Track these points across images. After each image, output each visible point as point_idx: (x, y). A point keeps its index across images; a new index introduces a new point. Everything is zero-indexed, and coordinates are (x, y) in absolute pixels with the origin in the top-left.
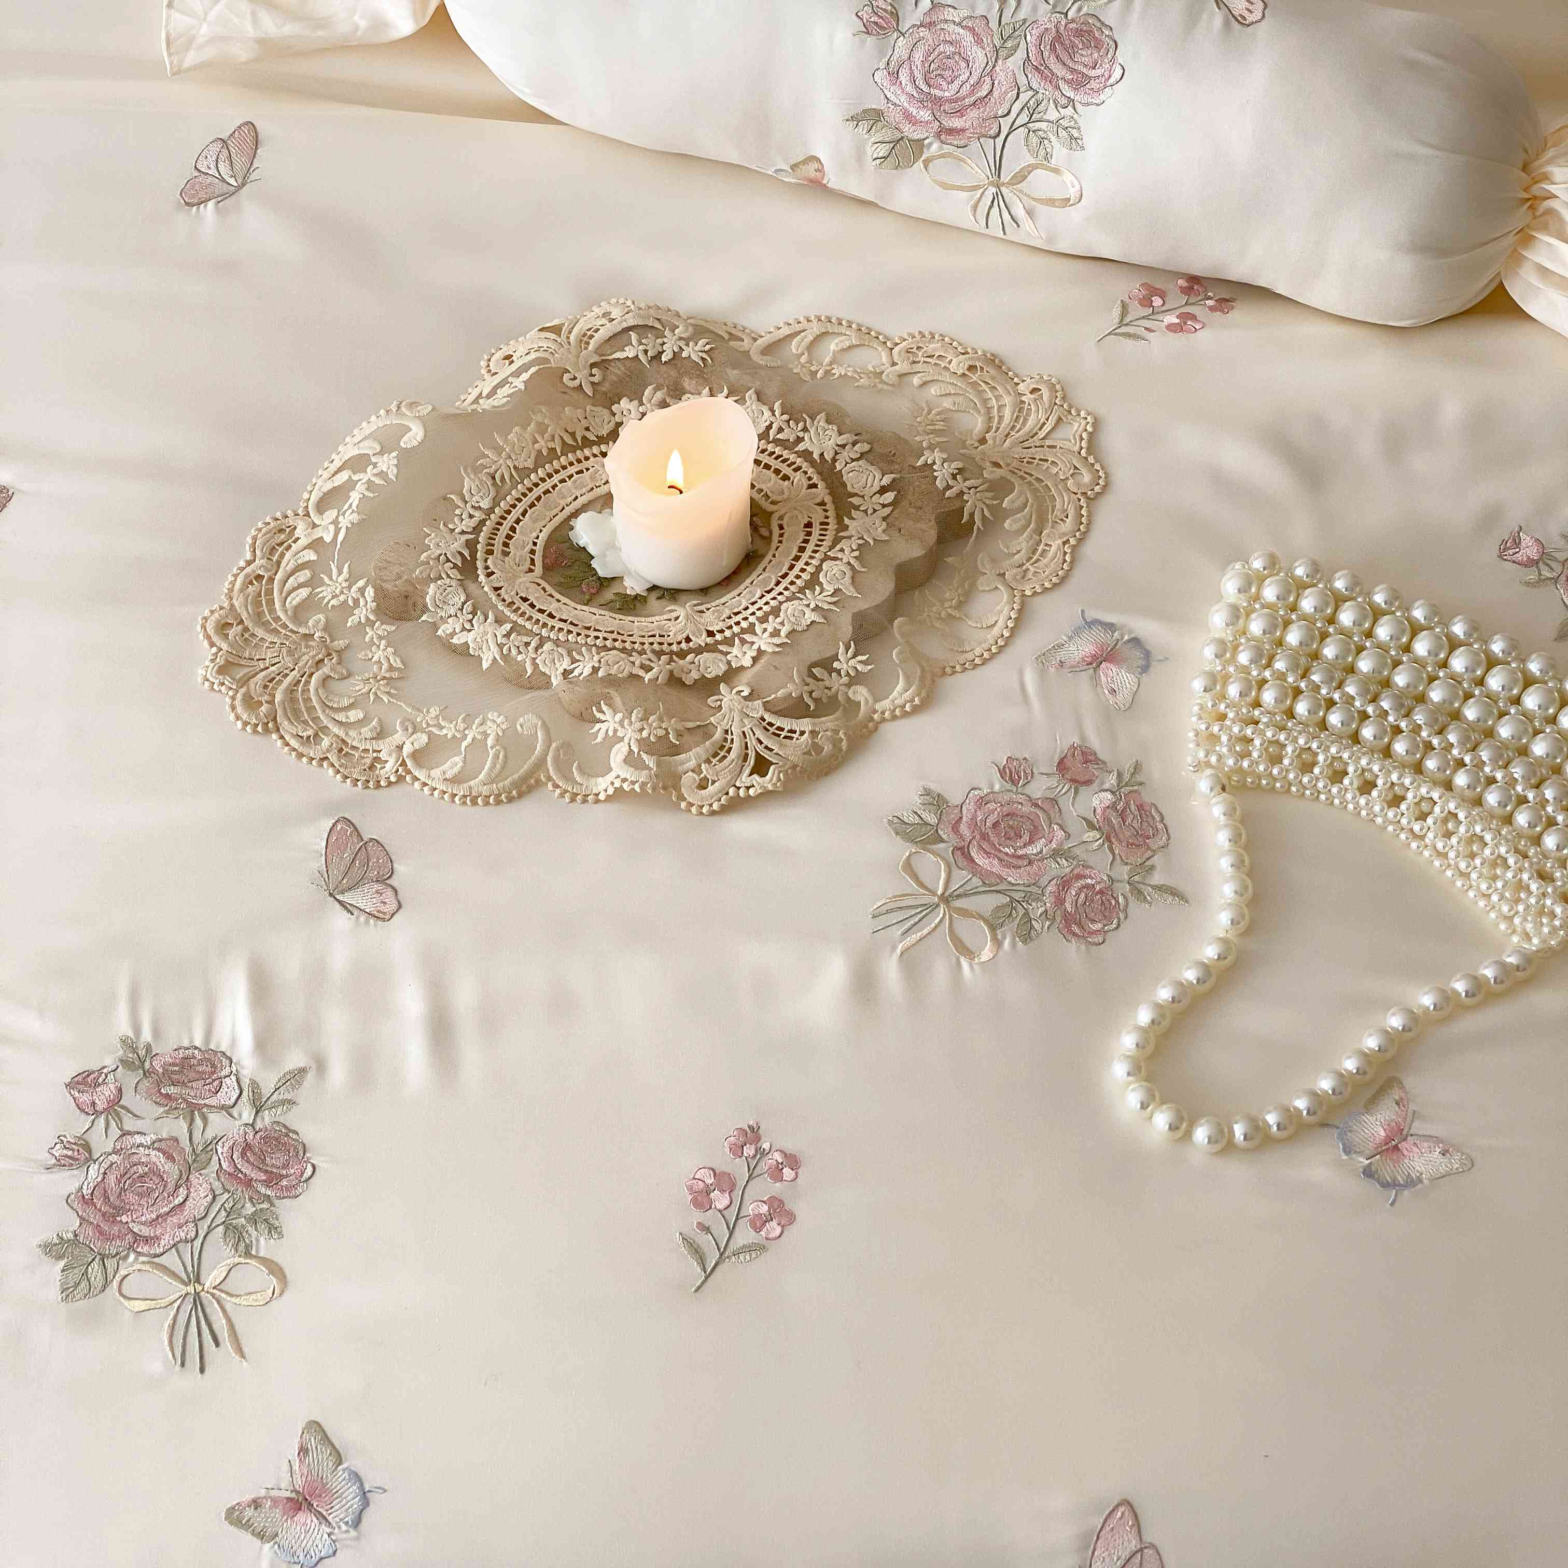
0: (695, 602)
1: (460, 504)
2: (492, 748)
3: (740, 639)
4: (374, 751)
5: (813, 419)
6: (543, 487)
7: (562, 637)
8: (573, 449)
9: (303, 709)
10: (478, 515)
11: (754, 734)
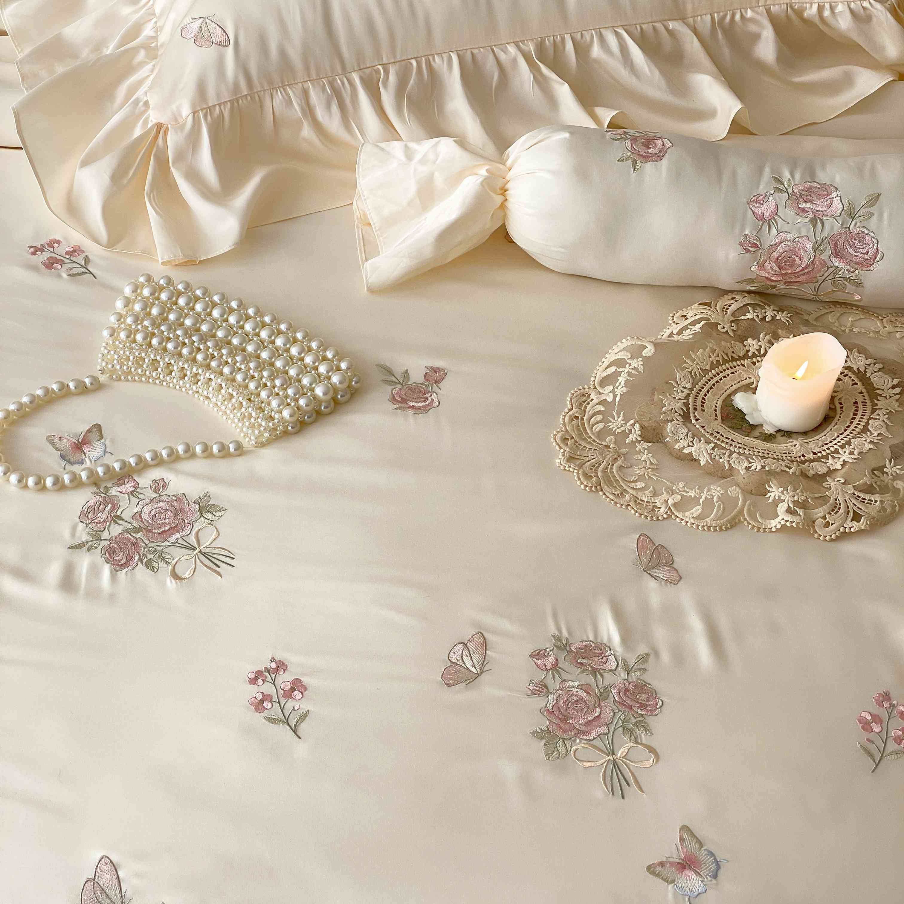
0: (802, 438)
1: (676, 385)
2: (716, 502)
3: (831, 456)
4: (653, 503)
5: (851, 351)
6: (715, 379)
7: (741, 451)
8: (728, 362)
9: (613, 481)
10: (686, 391)
11: (851, 501)
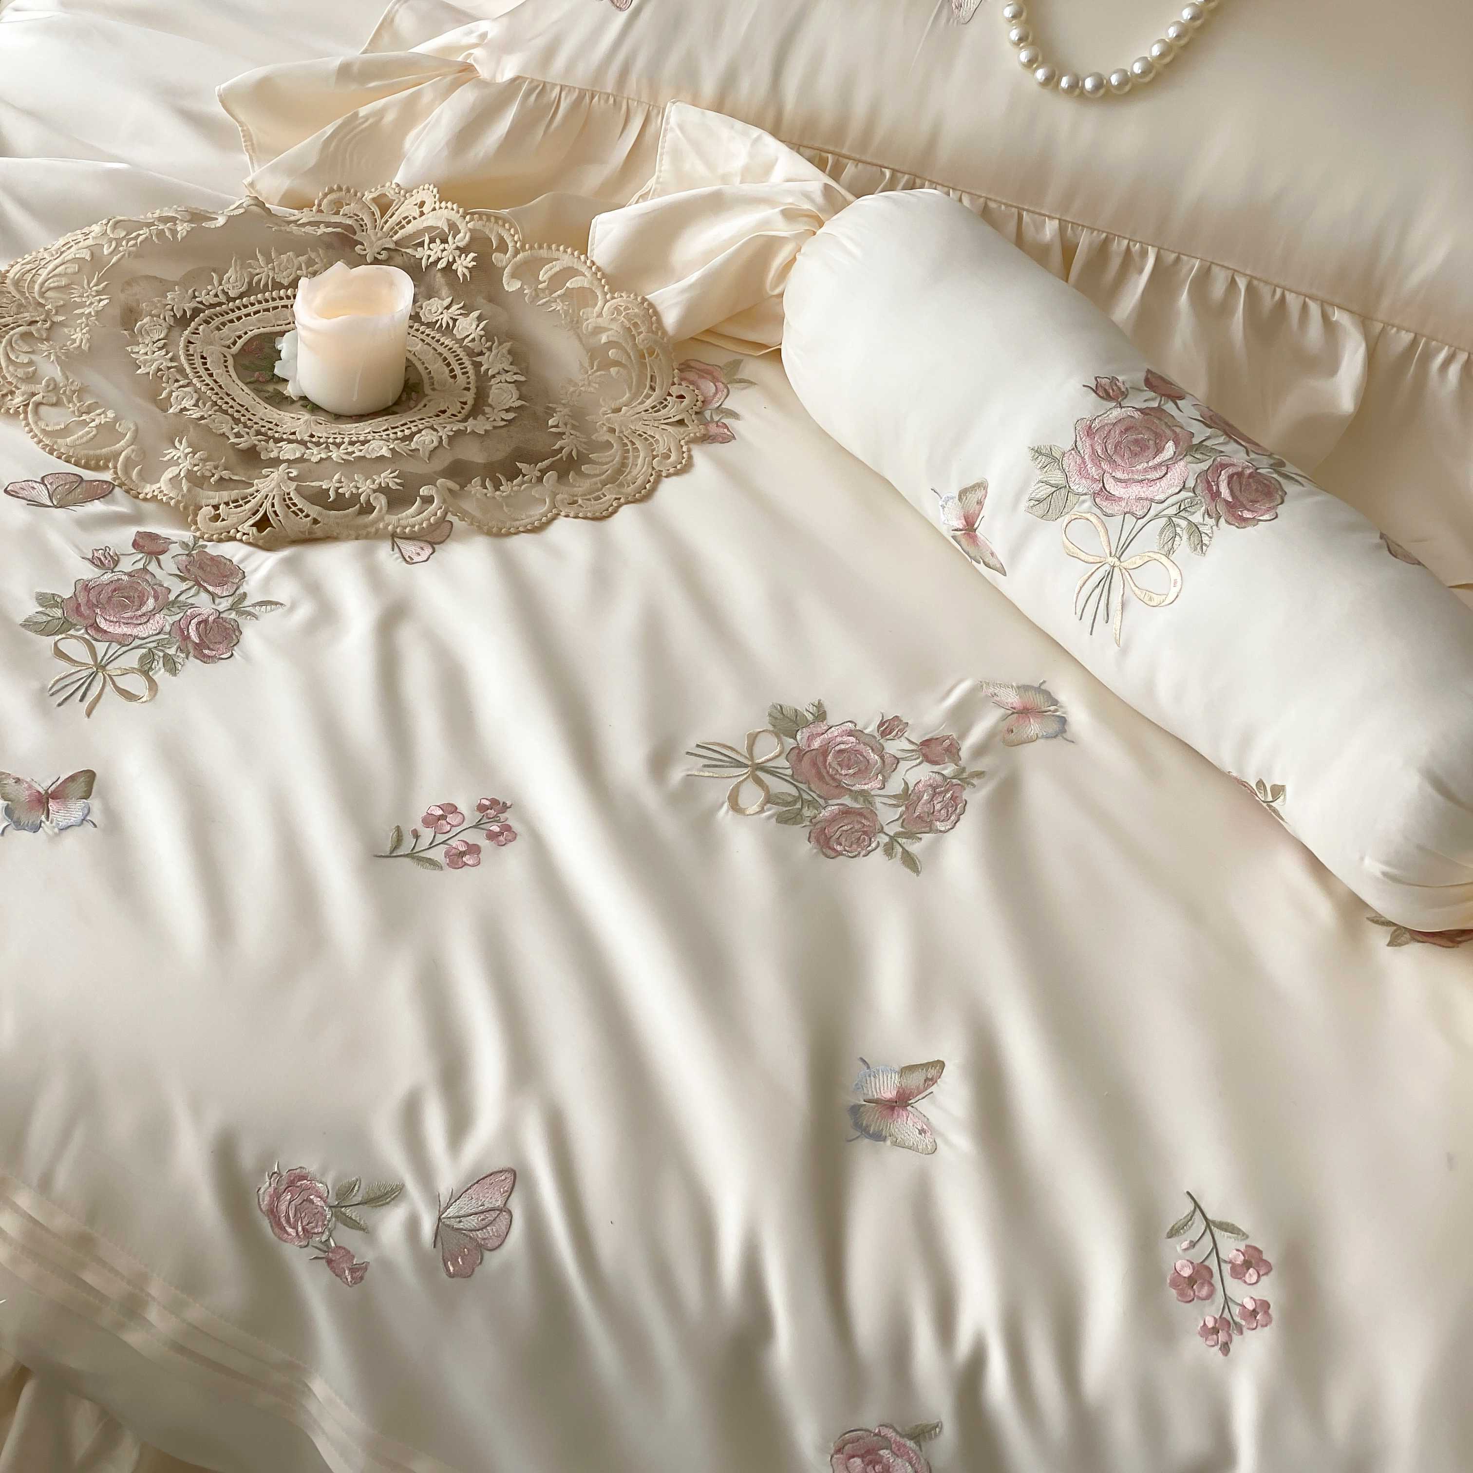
1: (216, 283)
2: (89, 427)
4: (15, 387)
5: (500, 344)
7: (203, 389)
10: (222, 298)
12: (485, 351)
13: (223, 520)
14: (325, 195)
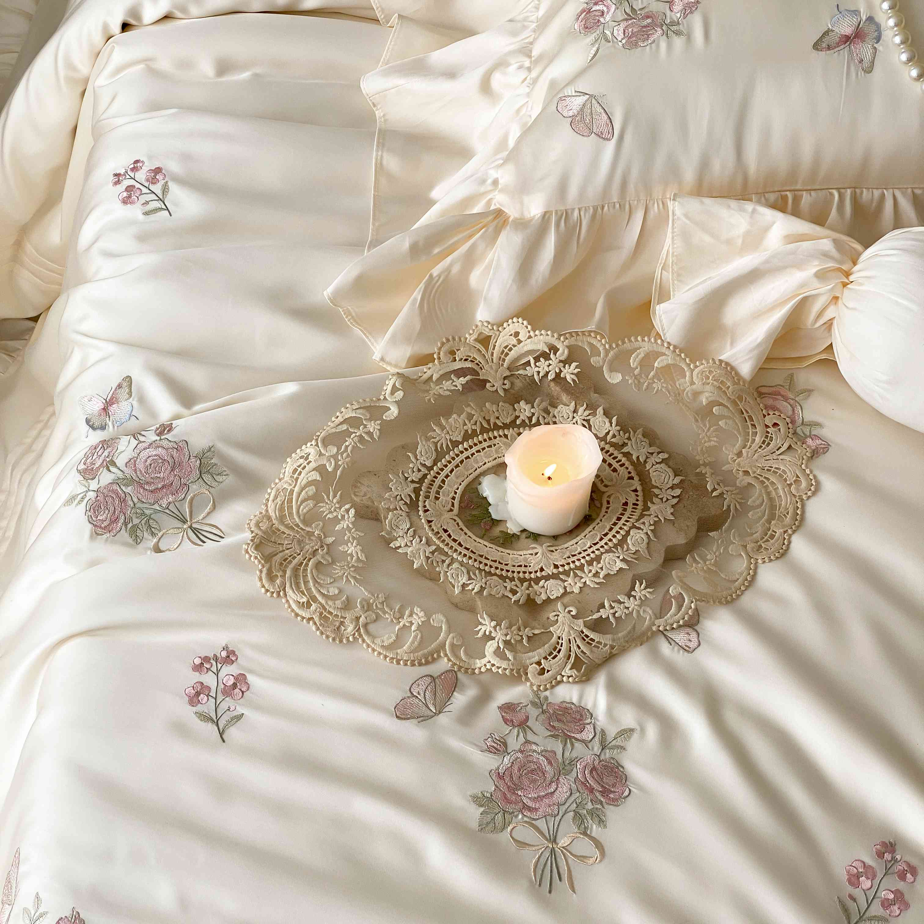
0: (549, 544)
1: (413, 460)
2: (414, 631)
3: (574, 573)
4: (342, 617)
5: (635, 432)
6: (466, 454)
7: (465, 560)
8: (487, 431)
9: (302, 583)
10: (424, 471)
11: (576, 642)
12: (626, 441)
13: (548, 671)
14: (440, 349)
